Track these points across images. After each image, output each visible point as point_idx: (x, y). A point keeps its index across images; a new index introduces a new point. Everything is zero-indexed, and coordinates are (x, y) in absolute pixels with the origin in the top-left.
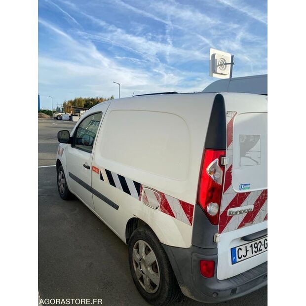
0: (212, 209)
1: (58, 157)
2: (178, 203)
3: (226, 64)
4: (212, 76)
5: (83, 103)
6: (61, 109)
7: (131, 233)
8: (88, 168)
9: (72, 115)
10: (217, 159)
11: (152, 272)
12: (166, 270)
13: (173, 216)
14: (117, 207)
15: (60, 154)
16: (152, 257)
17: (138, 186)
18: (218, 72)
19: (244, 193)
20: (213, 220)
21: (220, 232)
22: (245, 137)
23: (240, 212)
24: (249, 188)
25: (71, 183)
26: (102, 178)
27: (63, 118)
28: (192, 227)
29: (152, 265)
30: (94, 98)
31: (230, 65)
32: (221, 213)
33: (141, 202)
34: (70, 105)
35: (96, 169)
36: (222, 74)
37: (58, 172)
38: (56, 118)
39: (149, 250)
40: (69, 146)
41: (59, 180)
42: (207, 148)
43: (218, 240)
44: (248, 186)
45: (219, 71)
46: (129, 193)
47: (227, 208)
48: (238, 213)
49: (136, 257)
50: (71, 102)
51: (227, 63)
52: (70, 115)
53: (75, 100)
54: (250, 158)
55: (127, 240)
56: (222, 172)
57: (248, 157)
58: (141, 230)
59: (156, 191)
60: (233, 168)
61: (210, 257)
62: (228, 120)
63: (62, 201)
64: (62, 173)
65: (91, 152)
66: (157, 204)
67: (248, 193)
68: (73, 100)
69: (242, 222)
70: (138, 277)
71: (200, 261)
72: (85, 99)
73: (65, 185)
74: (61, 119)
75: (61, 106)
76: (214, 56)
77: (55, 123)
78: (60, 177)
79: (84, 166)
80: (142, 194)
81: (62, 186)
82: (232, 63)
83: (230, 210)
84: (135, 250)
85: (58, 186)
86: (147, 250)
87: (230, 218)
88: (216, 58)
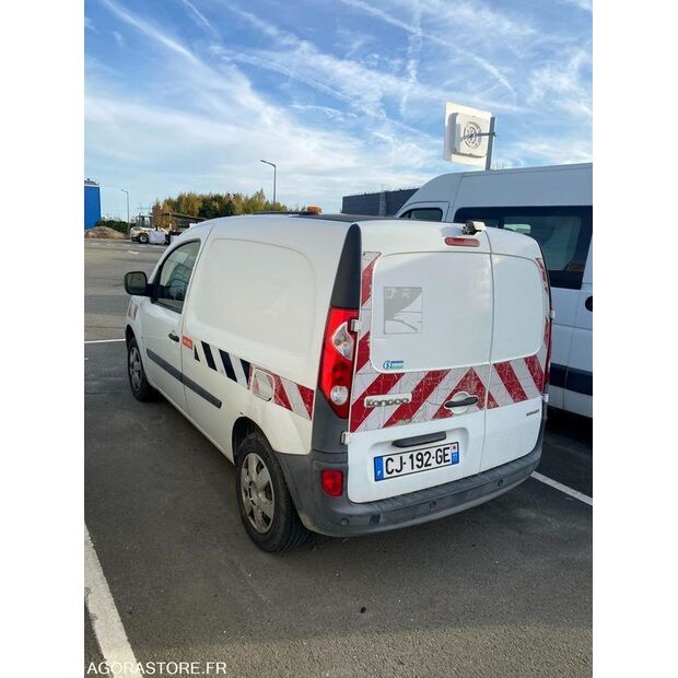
0: (338, 395)
1: (129, 321)
2: (296, 388)
3: (481, 135)
4: (450, 160)
5: (198, 205)
6: (147, 219)
7: (239, 444)
8: (176, 339)
9: (172, 233)
10: (346, 323)
11: (264, 499)
12: (282, 493)
13: (290, 409)
14: (218, 404)
15: (132, 314)
16: (265, 476)
17: (246, 366)
18: (462, 151)
19: (392, 375)
20: (341, 411)
21: (353, 430)
22: (394, 291)
23: (387, 403)
24: (402, 367)
25: (150, 367)
26: (197, 358)
27: (153, 239)
28: (311, 423)
29: (265, 489)
30: (221, 194)
31: (487, 137)
32: (352, 403)
33: (251, 392)
34: (168, 210)
35: (188, 342)
36: (471, 155)
37: (130, 350)
38: (137, 240)
39: (262, 467)
40: (145, 300)
41: (130, 365)
42: (333, 306)
43: (347, 441)
44: (400, 365)
45: (464, 148)
46: (236, 380)
47: (364, 396)
48: (384, 404)
49: (245, 480)
50: (169, 202)
51: (483, 132)
52: (166, 232)
53: (180, 198)
54: (403, 322)
55: (235, 457)
56: (353, 342)
57: (398, 321)
58: (252, 436)
59: (270, 372)
60: (371, 336)
61: (337, 466)
62: (364, 265)
63: (136, 402)
64: (135, 350)
65: (179, 311)
66: (271, 392)
67: (400, 375)
68: (175, 198)
69: (391, 418)
70: (248, 512)
71: (322, 472)
72: (201, 196)
73: (142, 373)
74: (147, 242)
75: (146, 213)
76: (454, 117)
77: (134, 251)
78: (132, 358)
79: (171, 336)
80: (252, 378)
81: (136, 375)
82: (491, 134)
83: (368, 398)
84: (244, 471)
85: (130, 376)
86: (260, 467)
87: (370, 410)
88: (457, 122)
